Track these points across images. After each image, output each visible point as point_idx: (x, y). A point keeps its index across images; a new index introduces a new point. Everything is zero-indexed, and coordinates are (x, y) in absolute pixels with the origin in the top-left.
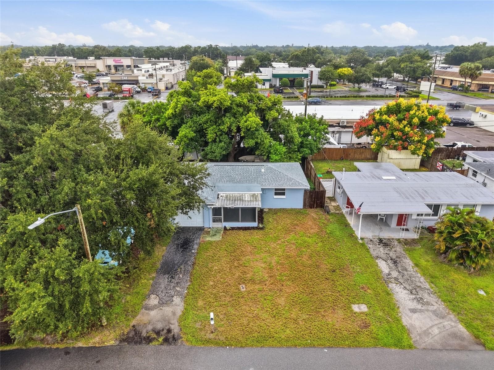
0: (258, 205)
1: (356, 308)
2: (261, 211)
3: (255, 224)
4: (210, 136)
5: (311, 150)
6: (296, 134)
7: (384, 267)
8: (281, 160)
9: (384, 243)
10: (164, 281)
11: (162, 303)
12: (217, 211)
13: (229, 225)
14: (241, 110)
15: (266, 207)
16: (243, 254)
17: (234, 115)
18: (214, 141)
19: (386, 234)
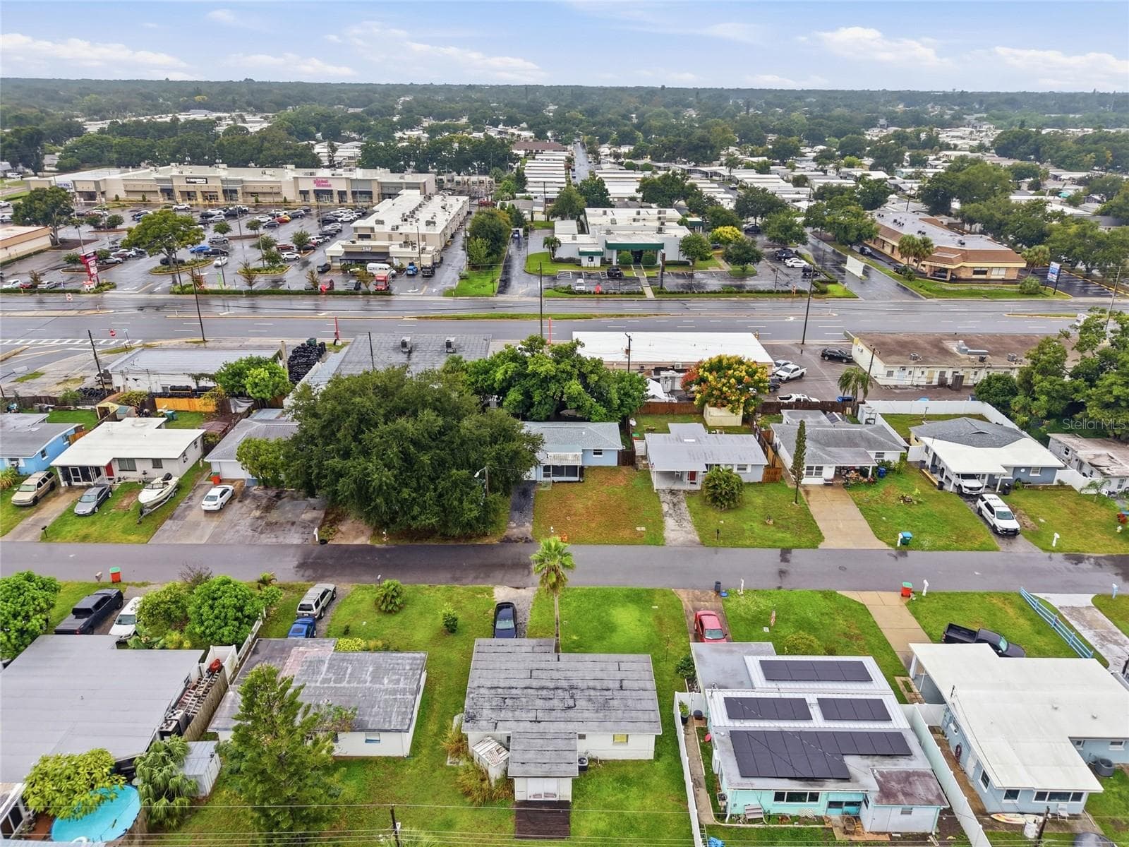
0: (579, 463)
1: (638, 529)
2: (582, 468)
3: (577, 479)
4: (536, 398)
5: (630, 409)
6: (616, 396)
7: (665, 507)
8: (601, 421)
9: (672, 492)
10: (517, 515)
11: (518, 526)
12: (546, 468)
13: (556, 479)
14: (564, 376)
15: (587, 464)
16: (568, 499)
17: (558, 381)
18: (540, 403)
19: (676, 487)
